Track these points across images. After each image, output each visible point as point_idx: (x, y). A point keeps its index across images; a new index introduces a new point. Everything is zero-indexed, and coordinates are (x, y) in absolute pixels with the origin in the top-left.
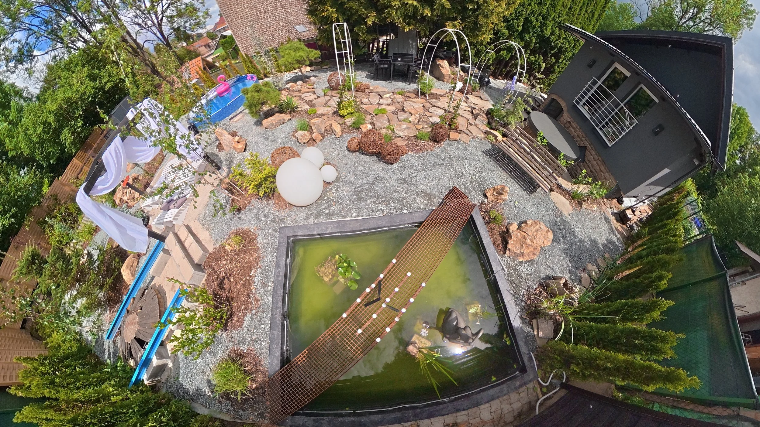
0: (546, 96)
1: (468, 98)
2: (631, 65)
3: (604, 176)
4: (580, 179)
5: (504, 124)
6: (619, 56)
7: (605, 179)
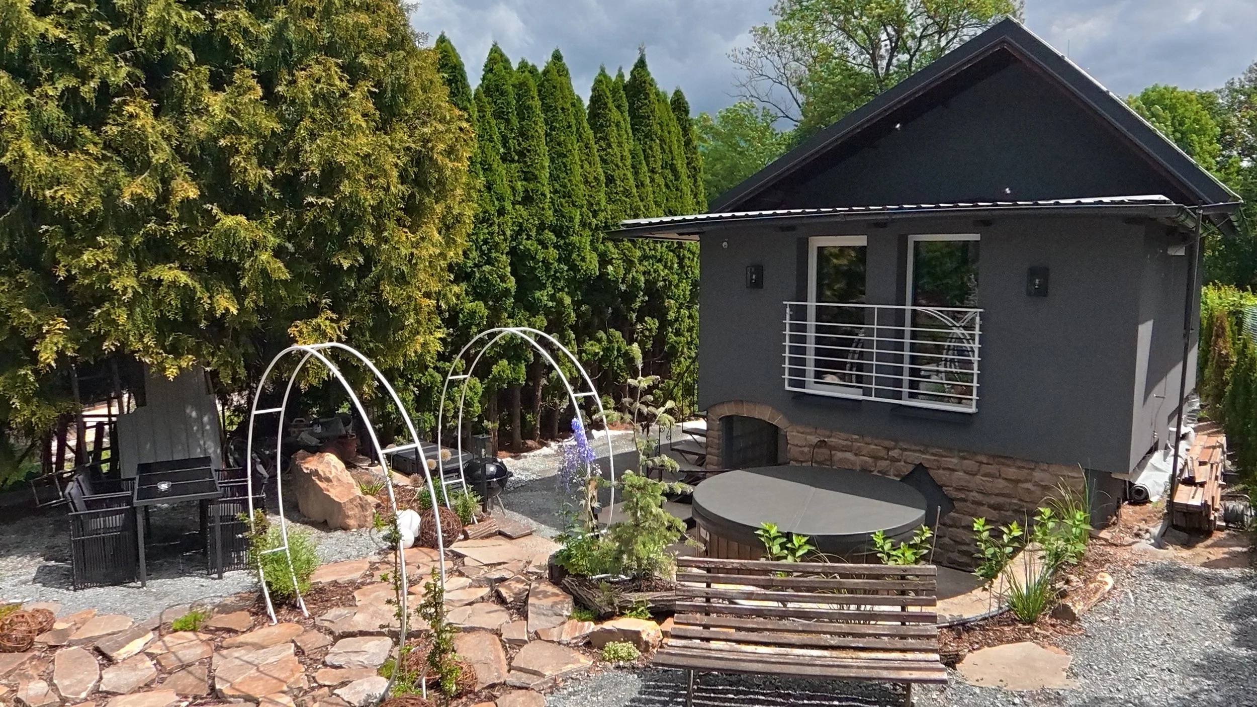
0: (702, 424)
1: (460, 556)
2: (848, 219)
3: (1036, 484)
4: (989, 552)
5: (634, 579)
6: (805, 221)
7: (1046, 488)
